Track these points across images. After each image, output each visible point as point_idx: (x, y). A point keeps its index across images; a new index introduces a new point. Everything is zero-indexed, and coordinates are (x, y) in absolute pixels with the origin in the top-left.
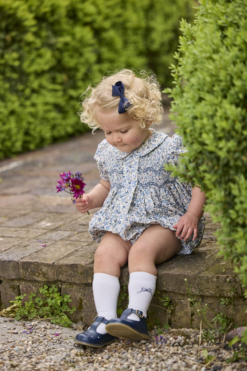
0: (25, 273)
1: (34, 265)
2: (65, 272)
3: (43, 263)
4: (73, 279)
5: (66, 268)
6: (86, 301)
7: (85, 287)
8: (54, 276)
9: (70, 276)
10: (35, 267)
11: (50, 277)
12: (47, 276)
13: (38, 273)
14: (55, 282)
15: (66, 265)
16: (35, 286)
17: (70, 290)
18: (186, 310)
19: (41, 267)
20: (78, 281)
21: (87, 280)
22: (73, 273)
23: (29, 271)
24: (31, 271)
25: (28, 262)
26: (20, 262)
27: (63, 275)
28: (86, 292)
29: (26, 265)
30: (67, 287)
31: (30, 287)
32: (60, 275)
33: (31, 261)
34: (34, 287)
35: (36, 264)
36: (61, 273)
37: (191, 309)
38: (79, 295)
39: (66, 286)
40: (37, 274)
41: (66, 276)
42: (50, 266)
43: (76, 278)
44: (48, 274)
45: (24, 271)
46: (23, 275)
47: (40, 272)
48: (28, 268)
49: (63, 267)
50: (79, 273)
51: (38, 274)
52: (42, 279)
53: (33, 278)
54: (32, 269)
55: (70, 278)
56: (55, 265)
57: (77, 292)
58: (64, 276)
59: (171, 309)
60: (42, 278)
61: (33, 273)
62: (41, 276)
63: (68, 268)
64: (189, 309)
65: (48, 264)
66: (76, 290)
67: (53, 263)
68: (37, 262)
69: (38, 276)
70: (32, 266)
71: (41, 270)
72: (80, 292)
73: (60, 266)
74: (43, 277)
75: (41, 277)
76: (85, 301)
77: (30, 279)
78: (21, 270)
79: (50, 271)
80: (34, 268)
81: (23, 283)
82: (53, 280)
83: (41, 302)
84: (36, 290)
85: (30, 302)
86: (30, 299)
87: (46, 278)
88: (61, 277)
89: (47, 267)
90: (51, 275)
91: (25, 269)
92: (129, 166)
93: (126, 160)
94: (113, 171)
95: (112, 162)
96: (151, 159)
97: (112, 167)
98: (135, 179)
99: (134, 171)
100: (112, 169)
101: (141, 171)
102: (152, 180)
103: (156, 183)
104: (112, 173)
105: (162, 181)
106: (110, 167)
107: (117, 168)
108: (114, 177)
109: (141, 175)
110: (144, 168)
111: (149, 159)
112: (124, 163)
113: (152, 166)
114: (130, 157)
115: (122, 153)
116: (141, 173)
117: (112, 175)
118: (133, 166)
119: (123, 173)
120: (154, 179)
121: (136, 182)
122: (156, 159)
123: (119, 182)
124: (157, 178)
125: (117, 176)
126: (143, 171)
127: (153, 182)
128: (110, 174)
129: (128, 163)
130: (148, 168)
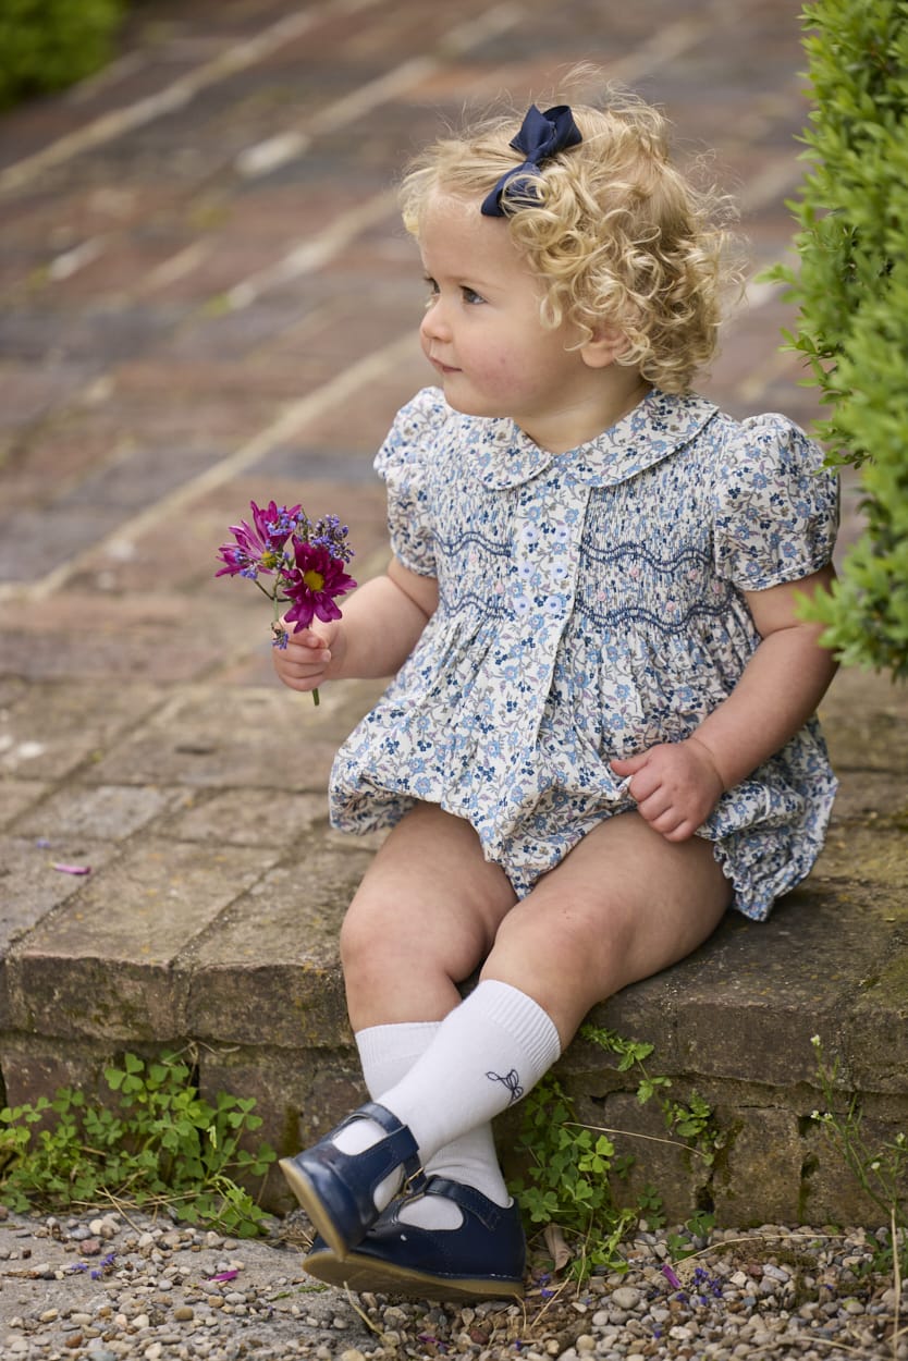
0: (34, 1007)
1: (82, 971)
2: (230, 999)
3: (125, 965)
4: (265, 1030)
5: (233, 985)
6: (321, 1119)
7: (315, 1062)
8: (176, 1017)
9: (250, 1019)
10: (83, 979)
11: (154, 1024)
12: (141, 1019)
13: (99, 1006)
14: (177, 1043)
15: (236, 973)
16: (77, 1061)
17: (243, 1075)
18: (782, 1152)
19: (115, 982)
20: (290, 1037)
21: (335, 1035)
22: (267, 1006)
23: (57, 996)
24: (66, 997)
25: (53, 960)
26: (13, 960)
27: (218, 1012)
28: (320, 1079)
29: (43, 974)
30: (230, 1063)
31: (52, 1063)
32: (207, 1016)
33: (64, 955)
34: (70, 1064)
35: (89, 967)
36: (209, 1005)
37: (804, 1147)
38: (286, 1095)
39: (225, 1060)
40: (96, 1012)
41: (235, 1016)
42: (156, 975)
43: (281, 1028)
44: (146, 1011)
45: (31, 999)
46: (25, 1014)
47: (111, 1003)
48: (51, 984)
49: (221, 982)
50: (298, 1003)
51: (98, 1012)
52: (119, 1033)
53: (75, 1030)
54: (72, 989)
55: (251, 1027)
56: (181, 972)
57: (276, 1083)
58: (222, 1018)
60: (117, 1028)
61: (75, 1004)
62: (115, 1018)
63: (242, 985)
64: (795, 1146)
65: (147, 967)
66: (272, 1073)
67: (172, 964)
68: (96, 960)
69: (97, 1019)
70: (73, 975)
71: (113, 993)
72: (288, 1081)
73: (206, 977)
74: (125, 1024)
75: (112, 1025)
76: (316, 1120)
77: (59, 1031)
78: (18, 995)
79: (157, 999)
80: (79, 986)
81: (20, 1047)
82: (171, 1036)
83: (112, 1128)
84: (79, 1078)
85: (61, 1132)
86: (64, 1117)
87: (137, 1026)
88: (207, 1023)
89: (141, 983)
90: (162, 1014)
91: (38, 989)
92: (543, 525)
93: (530, 498)
94: (464, 540)
95: (463, 497)
96: (641, 506)
97: (463, 519)
98: (563, 586)
99: (562, 549)
100: (458, 527)
101: (592, 553)
102: (640, 600)
103: (653, 612)
104: (459, 546)
105: (679, 608)
106: (451, 517)
107: (486, 529)
108: (469, 567)
109: (593, 573)
110: (609, 545)
111: (632, 508)
112: (520, 511)
113: (642, 537)
114: (549, 484)
115: (509, 464)
116: (594, 562)
117: (457, 552)
118: (559, 529)
119: (508, 554)
120: (649, 597)
121: (568, 597)
122: (662, 510)
123: (490, 591)
124: (662, 590)
125: (483, 563)
126: (601, 556)
127: (642, 610)
128: (447, 549)
129: (537, 510)
130: (624, 545)
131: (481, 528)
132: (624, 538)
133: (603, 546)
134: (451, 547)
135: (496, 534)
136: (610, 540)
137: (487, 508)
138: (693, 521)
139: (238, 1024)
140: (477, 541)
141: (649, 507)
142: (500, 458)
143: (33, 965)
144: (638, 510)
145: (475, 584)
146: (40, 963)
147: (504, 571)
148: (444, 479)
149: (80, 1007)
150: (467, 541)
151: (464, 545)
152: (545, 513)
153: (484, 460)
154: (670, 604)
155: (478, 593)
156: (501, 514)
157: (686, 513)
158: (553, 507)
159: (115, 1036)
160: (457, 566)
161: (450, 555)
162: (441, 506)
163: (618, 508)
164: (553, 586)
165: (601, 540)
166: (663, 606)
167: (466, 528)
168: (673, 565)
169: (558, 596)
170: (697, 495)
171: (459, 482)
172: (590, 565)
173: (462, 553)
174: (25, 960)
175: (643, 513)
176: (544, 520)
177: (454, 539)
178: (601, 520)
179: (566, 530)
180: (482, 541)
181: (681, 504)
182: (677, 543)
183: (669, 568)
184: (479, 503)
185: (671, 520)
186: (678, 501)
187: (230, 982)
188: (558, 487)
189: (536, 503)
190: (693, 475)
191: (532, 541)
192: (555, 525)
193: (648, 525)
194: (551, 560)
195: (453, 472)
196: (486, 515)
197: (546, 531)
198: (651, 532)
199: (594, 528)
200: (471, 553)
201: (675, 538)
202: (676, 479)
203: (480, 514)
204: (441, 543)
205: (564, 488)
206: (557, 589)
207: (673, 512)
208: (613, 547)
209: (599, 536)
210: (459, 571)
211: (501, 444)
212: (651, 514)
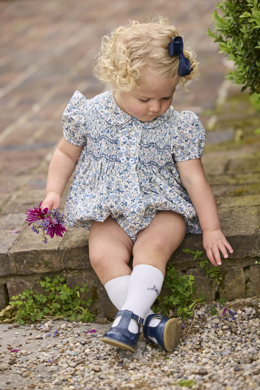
0: (18, 266)
1: (32, 254)
2: (77, 256)
3: (45, 250)
5: (77, 252)
8: (61, 264)
9: (83, 261)
10: (32, 256)
11: (54, 266)
12: (50, 265)
13: (38, 263)
14: (60, 272)
16: (29, 281)
17: (79, 279)
18: (239, 278)
19: (42, 256)
23: (25, 262)
24: (27, 262)
25: (23, 252)
26: (11, 254)
27: (73, 261)
29: (19, 257)
30: (75, 276)
31: (22, 283)
32: (70, 262)
33: (26, 250)
34: (27, 283)
35: (34, 253)
36: (70, 259)
37: (245, 276)
39: (73, 275)
40: (36, 265)
41: (78, 261)
44: (52, 263)
45: (17, 265)
46: (15, 269)
47: (41, 262)
48: (23, 259)
49: (73, 251)
51: (38, 265)
52: (44, 271)
53: (31, 271)
54: (29, 260)
55: (83, 263)
56: (61, 250)
57: (89, 280)
58: (74, 262)
59: (219, 280)
60: (44, 269)
61: (31, 264)
62: (42, 266)
63: (80, 251)
64: (243, 276)
65: (51, 250)
66: (87, 277)
67: (58, 248)
68: (36, 250)
69: (37, 267)
70: (29, 255)
71: (42, 259)
72: (92, 279)
73: (69, 250)
74: (45, 267)
75: (41, 269)
77: (26, 272)
78: (13, 264)
79: (55, 259)
80: (31, 258)
81: (12, 280)
82: (59, 269)
83: (43, 299)
84: (30, 286)
85: (29, 301)
86: (29, 297)
87: (49, 268)
88: (70, 264)
89: (50, 255)
90: (56, 263)
91: (19, 261)
92: (128, 136)
93: (123, 128)
94: (100, 138)
95: (99, 125)
96: (156, 132)
97: (100, 132)
98: (135, 155)
99: (134, 144)
100: (98, 134)
101: (142, 145)
102: (153, 159)
103: (157, 163)
104: (98, 140)
105: (164, 162)
106: (96, 131)
107: (108, 135)
108: (102, 146)
109: (142, 151)
110: (147, 143)
111: (154, 133)
112: (120, 131)
113: (156, 141)
114: (130, 124)
115: (116, 117)
116: (143, 148)
117: (98, 142)
118: (133, 138)
119: (116, 144)
120: (156, 158)
121: (137, 159)
122: (161, 134)
123: (110, 154)
124: (159, 157)
125: (107, 145)
126: (145, 146)
127: (154, 162)
128: (95, 141)
129: (126, 132)
130: (151, 143)
131: (107, 135)
132: (151, 141)
133: (145, 143)
134: (96, 140)
135: (112, 137)
136: (148, 141)
137: (108, 129)
138: (169, 138)
139: (79, 263)
140: (105, 138)
141: (158, 133)
142: (112, 115)
143: (17, 255)
144: (155, 133)
145: (105, 151)
146: (19, 254)
147: (115, 148)
148: (92, 120)
149: (32, 265)
150: (102, 138)
151: (101, 139)
152: (128, 133)
153: (107, 115)
154: (161, 161)
155: (106, 154)
156: (114, 132)
157: (168, 135)
158: (131, 131)
159: (43, 272)
160: (98, 146)
161: (96, 142)
162: (92, 128)
163: (150, 132)
164: (131, 155)
165: (145, 141)
166: (159, 161)
167: (101, 134)
168: (163, 150)
169: (133, 158)
170: (171, 130)
171: (97, 121)
172: (141, 148)
173: (100, 142)
174: (15, 253)
175: (156, 134)
176: (128, 135)
177: (97, 137)
178: (145, 136)
179: (135, 138)
180: (107, 139)
181: (166, 132)
182: (165, 144)
183: (162, 151)
184: (105, 127)
185: (163, 137)
186: (166, 131)
187: (76, 251)
188: (132, 126)
189: (126, 130)
190: (170, 125)
191: (125, 141)
192: (131, 136)
193: (158, 138)
194: (130, 147)
195: (95, 118)
196: (109, 131)
197: (129, 138)
198: (158, 140)
199: (143, 138)
200: (103, 142)
201: (164, 142)
202: (165, 125)
203: (106, 130)
204: (92, 139)
205: (134, 126)
206: (133, 156)
207: (164, 135)
208: (148, 144)
209: (144, 140)
210: (99, 147)
211: (111, 110)
212: (159, 135)
